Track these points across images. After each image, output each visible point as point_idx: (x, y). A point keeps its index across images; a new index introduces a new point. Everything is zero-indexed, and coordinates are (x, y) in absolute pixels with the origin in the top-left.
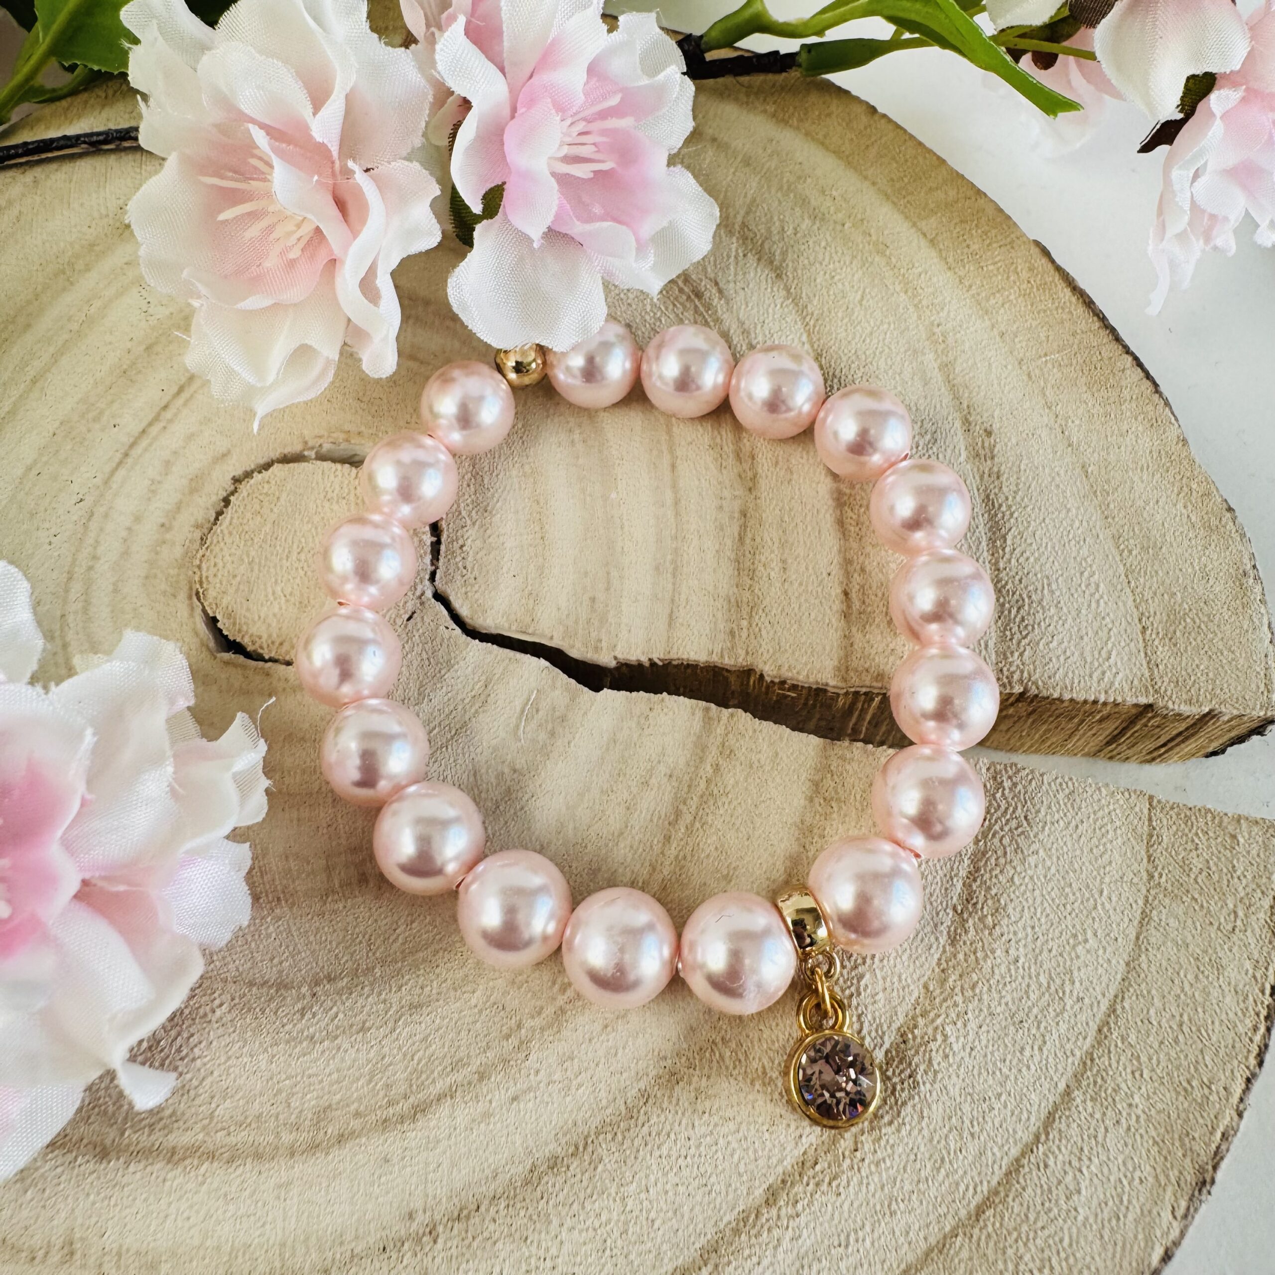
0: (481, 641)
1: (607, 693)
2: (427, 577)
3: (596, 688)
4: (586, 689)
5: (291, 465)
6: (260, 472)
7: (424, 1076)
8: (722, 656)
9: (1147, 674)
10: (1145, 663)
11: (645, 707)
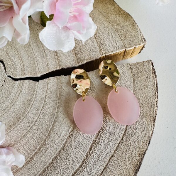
2: (5, 74)
3: (38, 81)
7: (31, 153)
10: (122, 43)
11: (47, 81)
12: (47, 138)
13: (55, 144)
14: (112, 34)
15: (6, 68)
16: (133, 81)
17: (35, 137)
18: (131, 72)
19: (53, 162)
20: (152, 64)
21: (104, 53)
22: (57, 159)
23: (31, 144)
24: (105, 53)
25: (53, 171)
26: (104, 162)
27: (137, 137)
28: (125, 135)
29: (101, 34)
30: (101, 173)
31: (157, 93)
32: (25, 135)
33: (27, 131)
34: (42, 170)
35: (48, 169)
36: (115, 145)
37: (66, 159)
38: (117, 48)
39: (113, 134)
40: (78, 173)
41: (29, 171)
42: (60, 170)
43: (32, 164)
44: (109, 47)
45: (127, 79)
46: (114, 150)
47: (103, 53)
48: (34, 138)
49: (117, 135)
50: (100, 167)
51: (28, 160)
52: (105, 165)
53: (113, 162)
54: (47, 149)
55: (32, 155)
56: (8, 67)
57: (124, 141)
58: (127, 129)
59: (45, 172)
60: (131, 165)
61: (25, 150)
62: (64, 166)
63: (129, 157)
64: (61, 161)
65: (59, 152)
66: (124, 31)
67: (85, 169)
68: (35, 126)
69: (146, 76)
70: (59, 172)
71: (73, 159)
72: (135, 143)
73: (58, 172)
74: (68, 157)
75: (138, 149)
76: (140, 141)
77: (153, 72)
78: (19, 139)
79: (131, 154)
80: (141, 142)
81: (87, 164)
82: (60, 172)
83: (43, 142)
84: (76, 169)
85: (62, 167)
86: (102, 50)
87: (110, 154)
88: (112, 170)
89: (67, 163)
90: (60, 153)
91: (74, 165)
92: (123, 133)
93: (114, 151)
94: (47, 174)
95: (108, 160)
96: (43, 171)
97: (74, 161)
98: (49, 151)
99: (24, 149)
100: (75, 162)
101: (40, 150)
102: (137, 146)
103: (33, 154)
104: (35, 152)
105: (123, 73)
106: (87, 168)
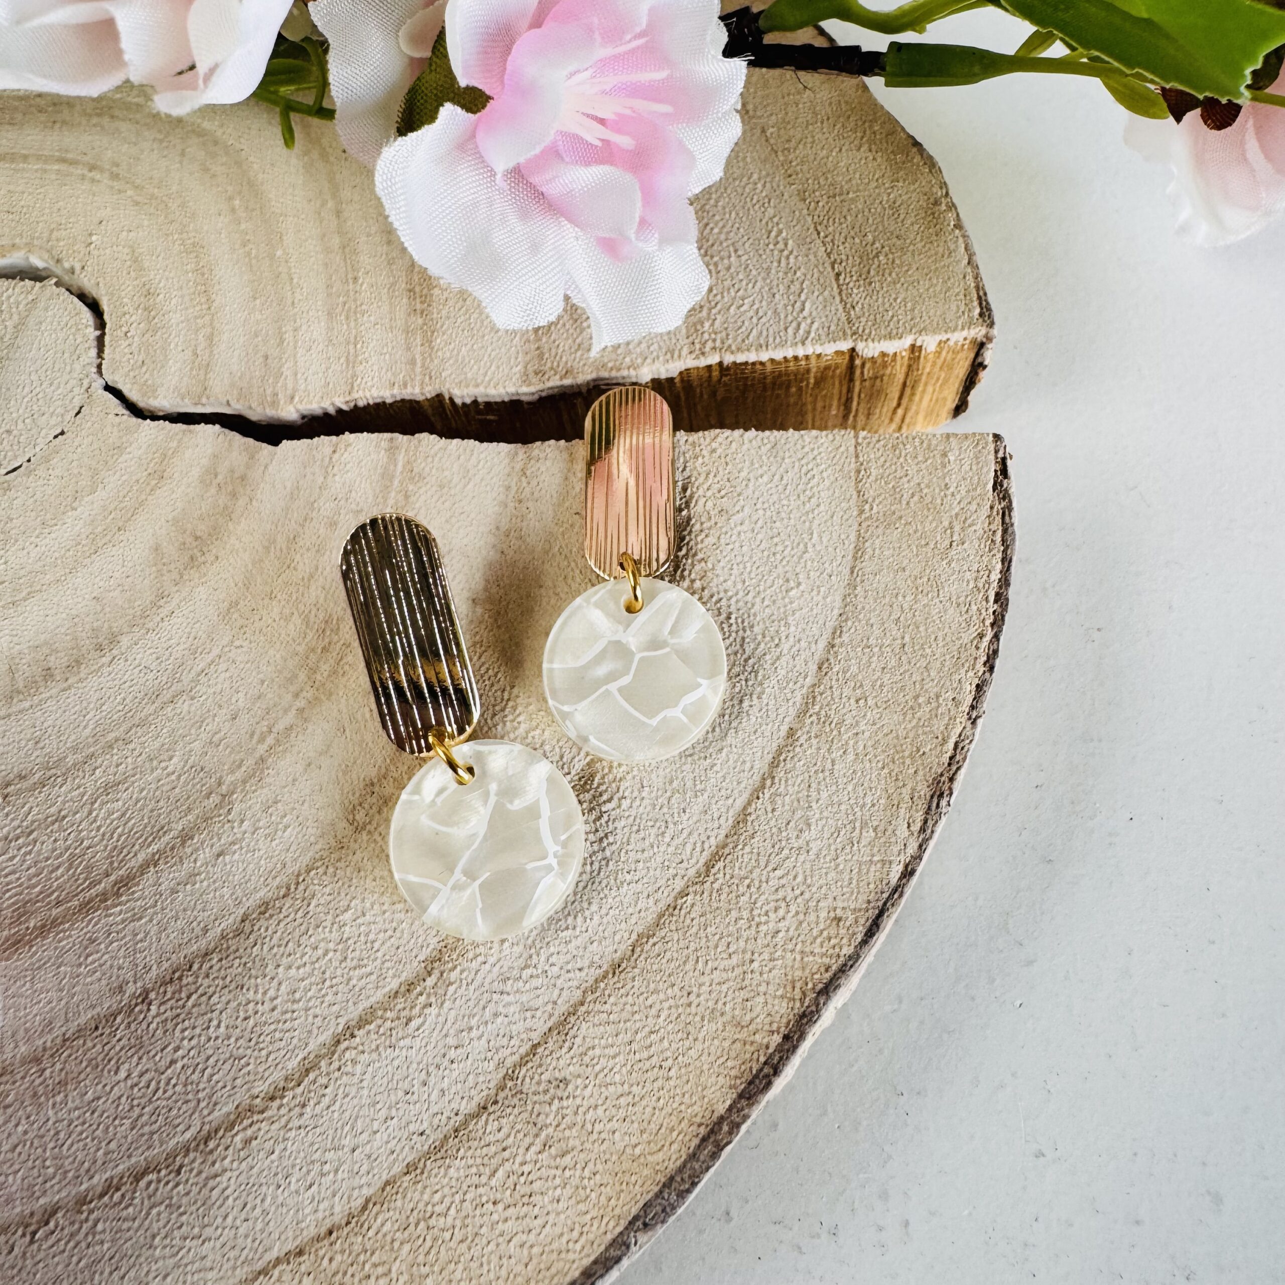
0: (152, 420)
1: (286, 445)
2: (95, 370)
3: (275, 443)
4: (264, 445)
7: (125, 851)
9: (844, 319)
10: (840, 307)
11: (328, 450)
12: (244, 782)
13: (286, 827)
14: (786, 245)
15: (107, 339)
16: (853, 537)
17: (175, 760)
18: (858, 481)
19: (247, 929)
20: (1004, 459)
21: (714, 348)
22: (271, 916)
23: (138, 801)
24: (718, 344)
25: (233, 985)
26: (557, 992)
27: (800, 879)
28: (727, 851)
29: (723, 237)
30: (523, 1051)
31: (996, 637)
32: (117, 740)
33: (136, 721)
34: (166, 965)
35: (205, 967)
36: (651, 901)
37: (328, 924)
38: (801, 332)
39: (653, 831)
40: (379, 1022)
41: (88, 956)
42: (275, 983)
43: (117, 914)
44: (749, 314)
45: (816, 522)
46: (640, 929)
47: (710, 344)
48: (170, 769)
49: (676, 841)
50: (529, 1014)
51: (100, 888)
52: (562, 1008)
53: (612, 999)
54: (233, 843)
55: (132, 863)
56: (120, 333)
57: (716, 886)
58: (750, 819)
59: (180, 978)
60: (726, 1044)
61: (99, 828)
62: (308, 968)
63: (724, 988)
64: (297, 933)
65: (298, 875)
66: (870, 237)
67: (433, 1010)
68: (192, 699)
69: (946, 524)
70: (265, 993)
71: (372, 937)
72: (781, 912)
73: (260, 996)
74: (348, 916)
75: (792, 951)
76: (812, 904)
77: (992, 508)
78: (79, 757)
79: (738, 971)
80: (823, 915)
81: (451, 984)
82: (271, 993)
83: (214, 799)
84: (373, 1000)
85: (293, 971)
86: (707, 325)
87: (611, 949)
88: (597, 1051)
89: (326, 954)
90: (301, 887)
91: (369, 969)
92: (721, 837)
93: (634, 936)
94: (189, 997)
95: (591, 981)
96: (174, 973)
97: (376, 945)
98: (236, 856)
99: (95, 821)
100: (379, 954)
101: (183, 843)
102: (791, 933)
103: (141, 857)
104: (154, 847)
105: (804, 480)
106: (447, 1004)
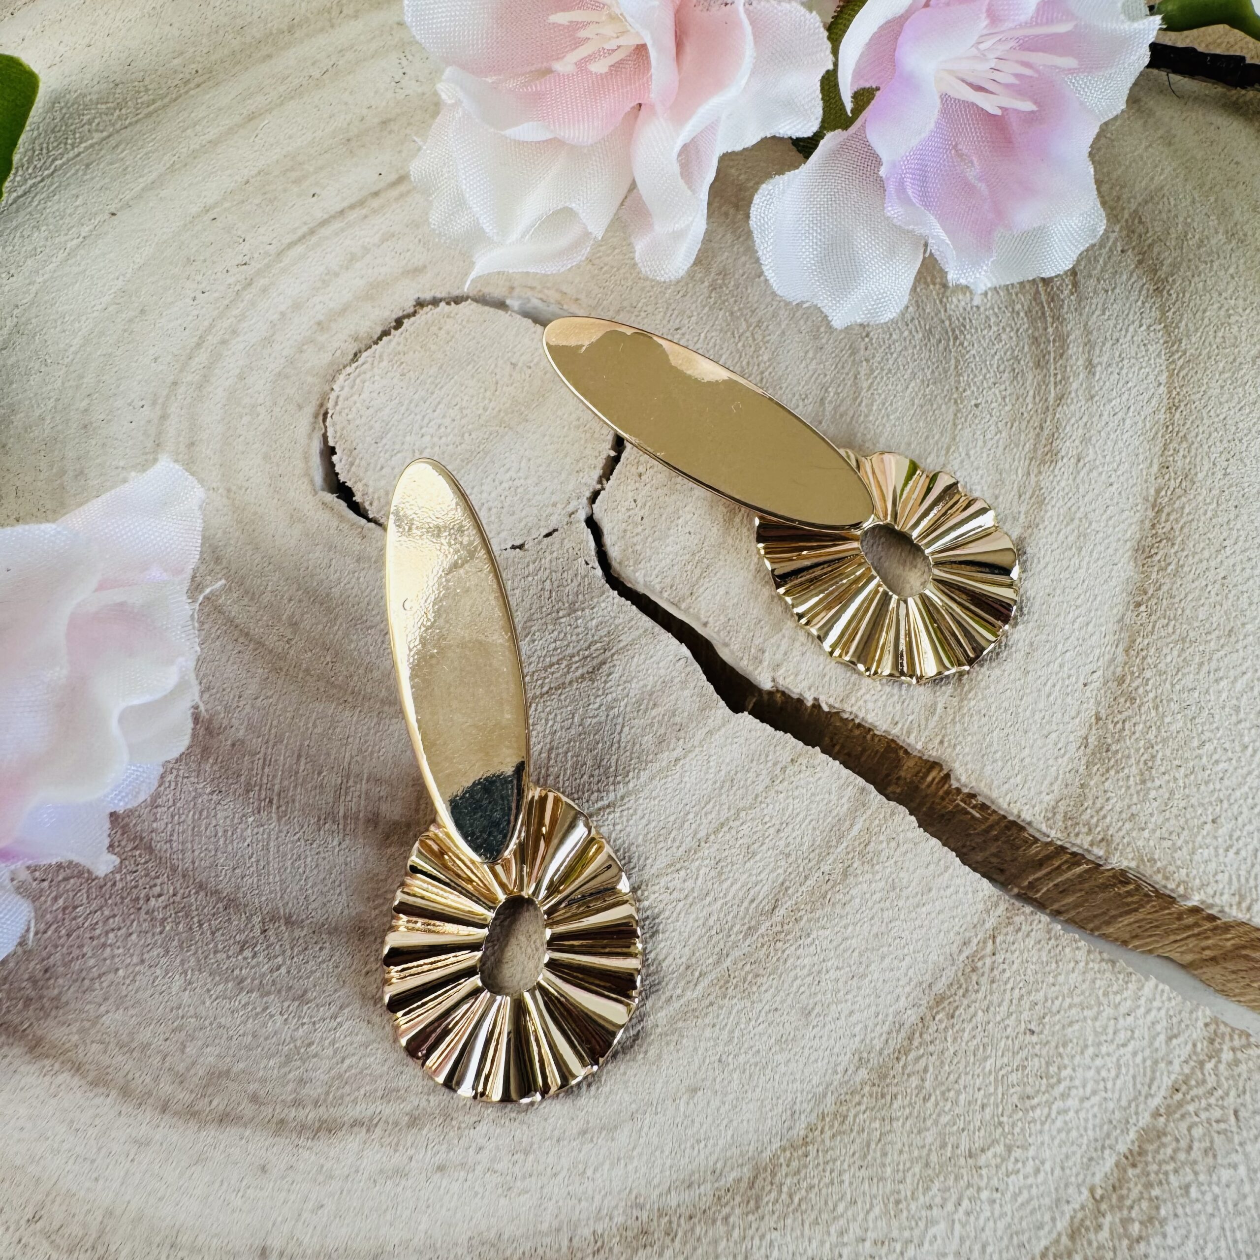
0: (621, 594)
1: (746, 719)
2: (588, 494)
3: (736, 707)
4: (722, 703)
5: (487, 308)
6: (448, 303)
7: (347, 1089)
8: (909, 733)
11: (785, 756)
13: (524, 1190)
15: (619, 465)
54: (460, 1167)
98: (455, 1185)
101: (410, 1126)
103: (360, 1108)
